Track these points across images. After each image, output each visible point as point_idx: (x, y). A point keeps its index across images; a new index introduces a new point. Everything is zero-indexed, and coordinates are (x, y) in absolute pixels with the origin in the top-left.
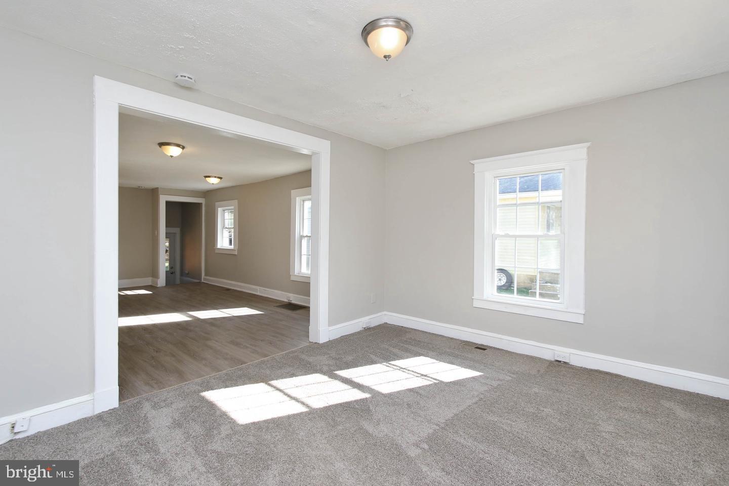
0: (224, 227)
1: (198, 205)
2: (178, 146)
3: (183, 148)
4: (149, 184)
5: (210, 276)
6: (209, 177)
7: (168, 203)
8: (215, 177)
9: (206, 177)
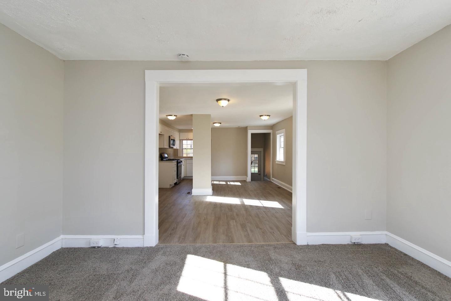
0: (280, 147)
1: (269, 134)
2: (225, 99)
3: (229, 100)
4: (243, 124)
5: (275, 178)
6: (262, 116)
7: (252, 134)
8: (266, 115)
9: (261, 116)
